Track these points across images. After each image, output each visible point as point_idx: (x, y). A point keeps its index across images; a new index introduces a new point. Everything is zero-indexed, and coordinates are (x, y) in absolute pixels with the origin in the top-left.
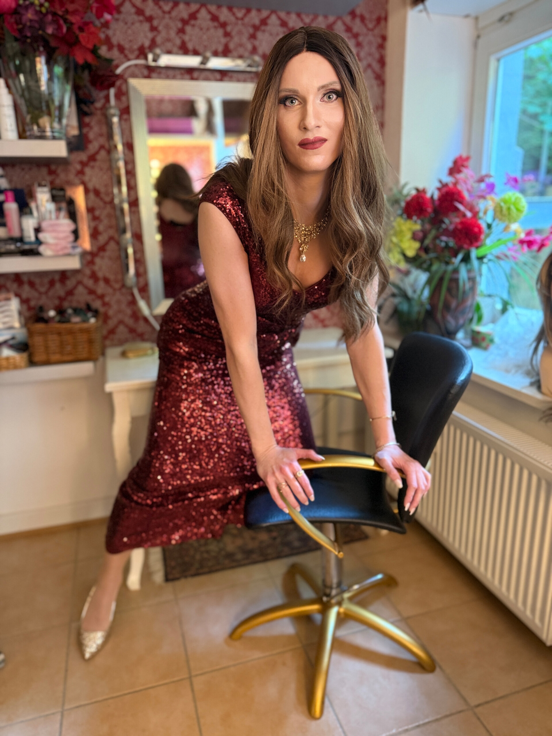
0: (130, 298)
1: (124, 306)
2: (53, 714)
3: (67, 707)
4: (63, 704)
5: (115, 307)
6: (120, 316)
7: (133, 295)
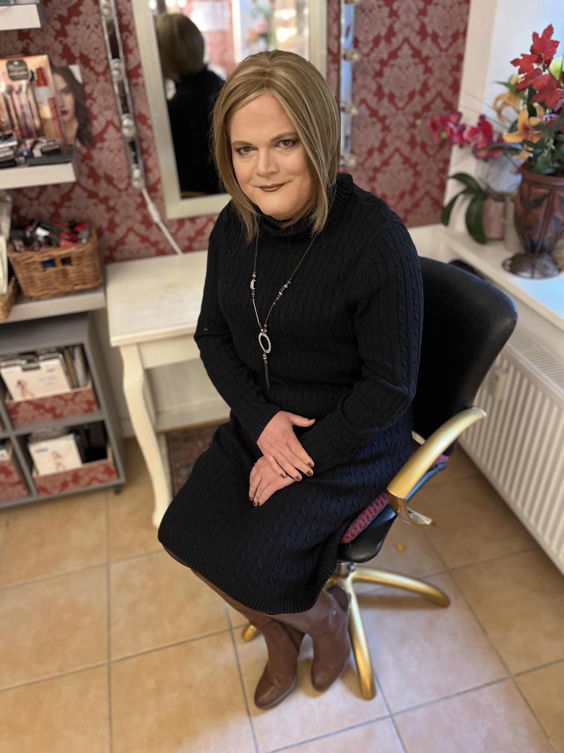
0: (139, 200)
1: (132, 210)
2: (101, 666)
3: (113, 658)
4: (109, 657)
5: (122, 212)
6: (129, 223)
7: (141, 195)
